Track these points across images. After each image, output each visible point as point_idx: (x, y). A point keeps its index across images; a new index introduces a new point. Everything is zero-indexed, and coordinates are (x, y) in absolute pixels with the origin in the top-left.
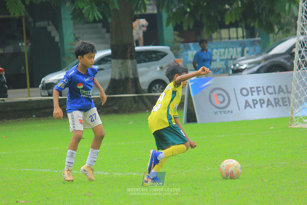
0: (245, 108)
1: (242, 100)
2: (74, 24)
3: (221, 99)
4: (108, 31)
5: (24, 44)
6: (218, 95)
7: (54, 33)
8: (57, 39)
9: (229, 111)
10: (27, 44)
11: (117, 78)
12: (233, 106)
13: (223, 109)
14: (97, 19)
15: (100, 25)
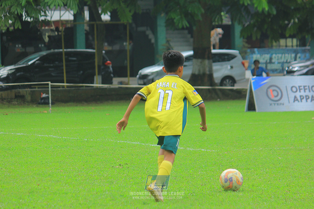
0: (294, 101)
1: (292, 96)
2: (167, 30)
3: (275, 93)
4: (192, 37)
5: (128, 43)
6: (274, 90)
7: (151, 36)
8: (153, 41)
9: (281, 104)
10: (130, 44)
11: (197, 73)
12: (284, 100)
13: (277, 102)
14: (185, 27)
15: (186, 32)
